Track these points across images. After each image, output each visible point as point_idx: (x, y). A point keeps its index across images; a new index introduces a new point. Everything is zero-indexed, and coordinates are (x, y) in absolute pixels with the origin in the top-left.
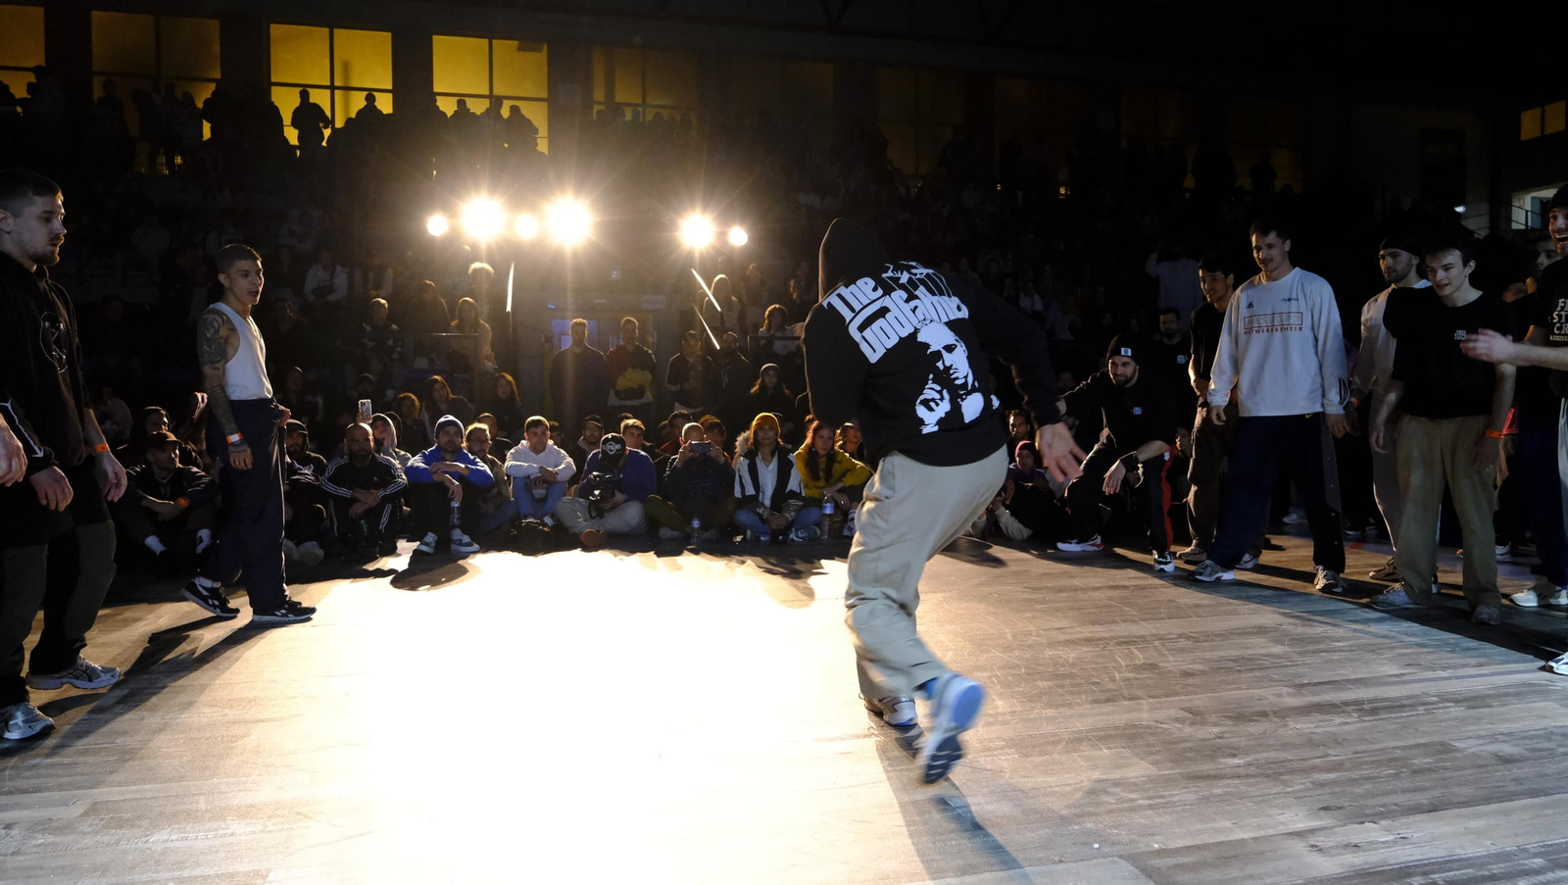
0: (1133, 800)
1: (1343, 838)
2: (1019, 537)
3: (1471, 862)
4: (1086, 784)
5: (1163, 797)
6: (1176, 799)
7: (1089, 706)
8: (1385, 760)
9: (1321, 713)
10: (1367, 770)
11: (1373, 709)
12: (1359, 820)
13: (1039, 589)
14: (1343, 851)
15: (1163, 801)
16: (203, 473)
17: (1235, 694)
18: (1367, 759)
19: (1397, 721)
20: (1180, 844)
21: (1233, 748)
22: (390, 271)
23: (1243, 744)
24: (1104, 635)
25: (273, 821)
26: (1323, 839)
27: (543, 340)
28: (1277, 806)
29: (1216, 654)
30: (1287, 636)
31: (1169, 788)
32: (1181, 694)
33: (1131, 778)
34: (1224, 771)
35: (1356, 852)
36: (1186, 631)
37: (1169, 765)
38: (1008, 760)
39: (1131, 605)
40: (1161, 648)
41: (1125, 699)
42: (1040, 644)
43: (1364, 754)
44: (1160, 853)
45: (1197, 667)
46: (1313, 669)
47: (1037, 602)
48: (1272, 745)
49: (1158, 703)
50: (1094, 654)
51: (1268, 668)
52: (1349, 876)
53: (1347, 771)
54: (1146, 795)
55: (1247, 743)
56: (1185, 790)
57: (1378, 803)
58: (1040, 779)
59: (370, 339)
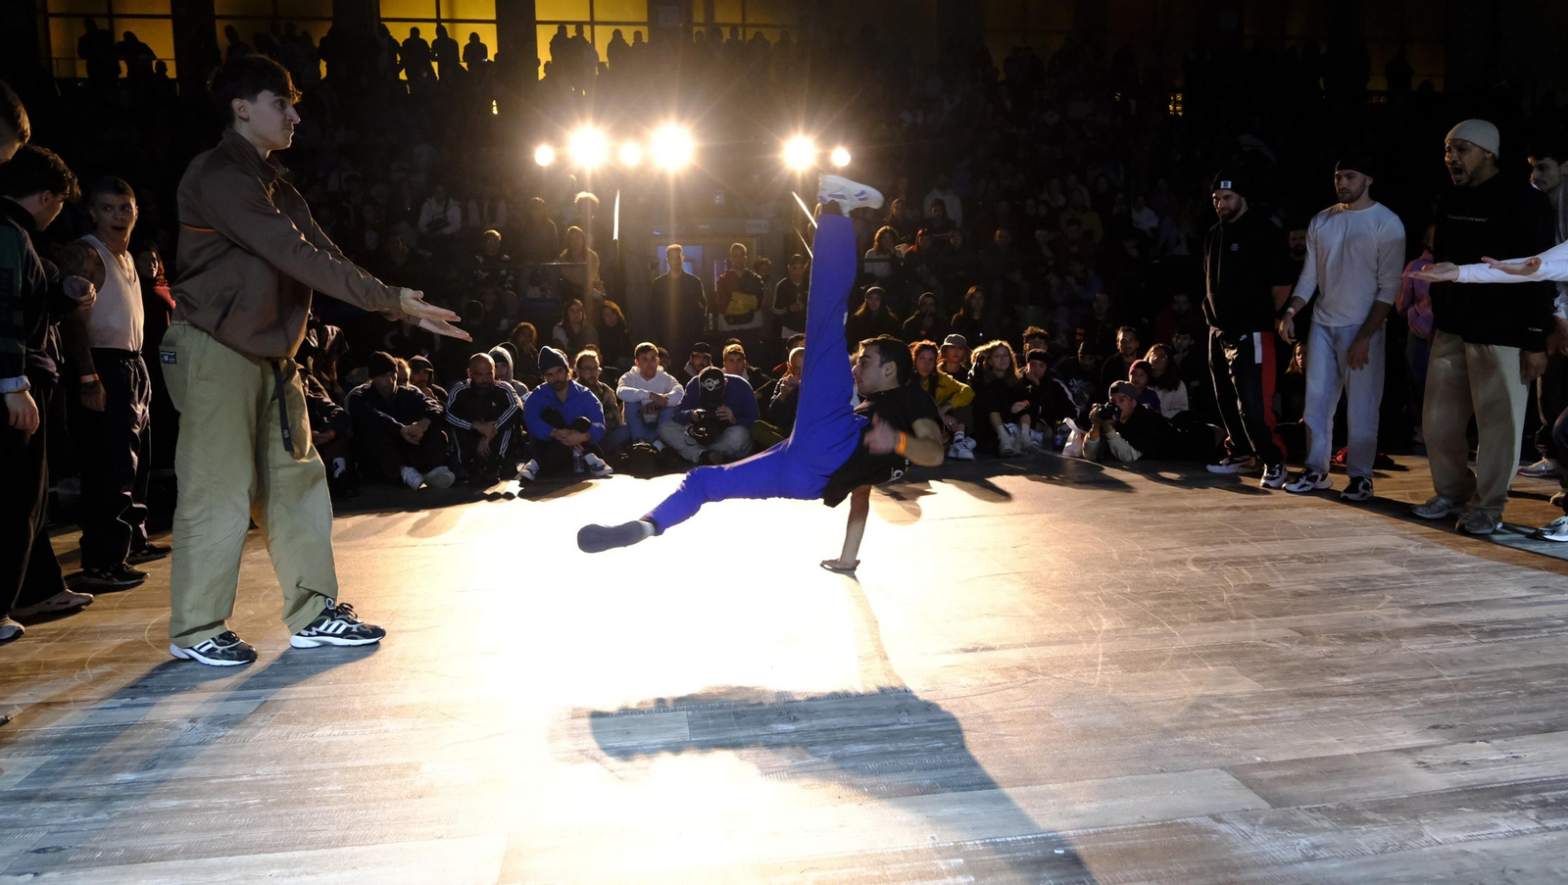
0: (1237, 715)
1: (1452, 756)
2: (1129, 458)
4: (1191, 700)
5: (1267, 713)
6: (1281, 715)
7: (1195, 625)
8: (1502, 681)
9: (1437, 634)
10: (1485, 690)
11: (1494, 632)
12: (1470, 739)
13: (1146, 510)
14: (1451, 769)
15: (1268, 716)
16: (334, 404)
18: (1483, 680)
19: (1519, 643)
20: (1282, 757)
21: (1344, 668)
22: (502, 204)
23: (1352, 663)
24: (1213, 555)
25: (421, 720)
26: (1431, 756)
27: (649, 266)
28: (1384, 724)
29: (1329, 576)
30: (1405, 557)
31: (1274, 705)
32: (1291, 614)
33: (1238, 694)
34: (1332, 689)
35: (1460, 770)
36: (1299, 552)
37: (1275, 682)
38: (1112, 675)
39: (1243, 526)
40: (1272, 569)
41: (1232, 618)
42: (1147, 564)
43: (1480, 676)
44: (1262, 766)
45: (1309, 588)
46: (1432, 590)
47: (1146, 523)
48: (1384, 665)
49: (1266, 622)
50: (1203, 573)
51: (1384, 589)
52: (1456, 792)
53: (1460, 691)
54: (1250, 711)
55: (1357, 662)
56: (1289, 707)
57: (1492, 722)
58: (1141, 695)
59: (483, 271)
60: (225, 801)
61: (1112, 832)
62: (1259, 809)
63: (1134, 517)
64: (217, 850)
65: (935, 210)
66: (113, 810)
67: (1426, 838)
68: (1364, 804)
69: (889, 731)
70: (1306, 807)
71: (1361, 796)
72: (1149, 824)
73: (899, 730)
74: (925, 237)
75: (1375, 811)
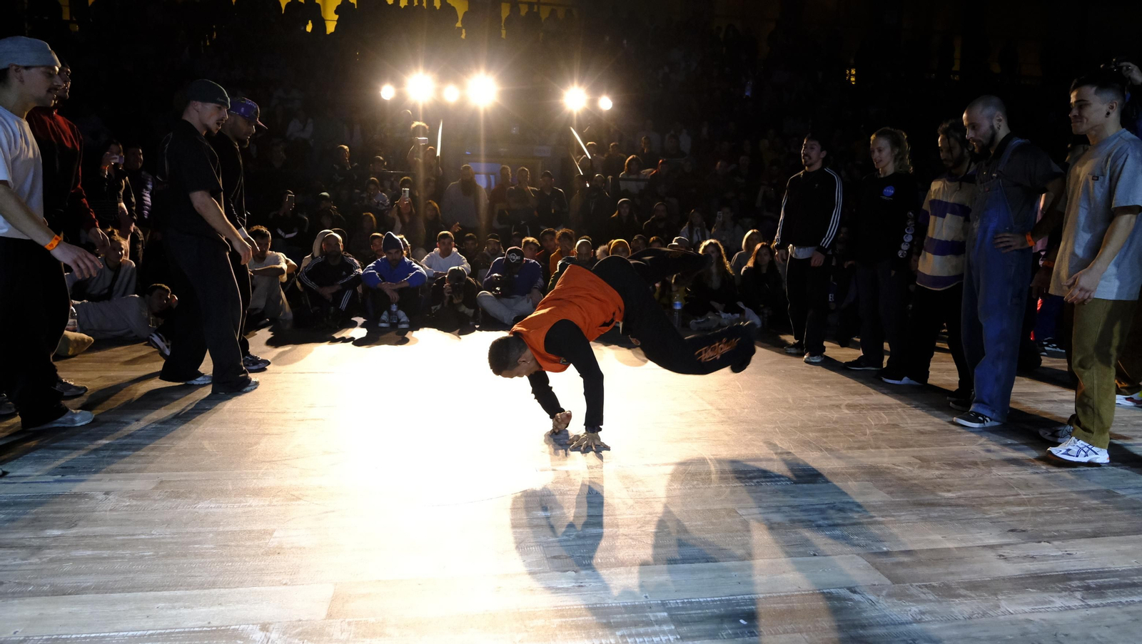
0: (871, 517)
1: (1023, 552)
3: (1118, 573)
4: (839, 505)
5: (893, 516)
6: (903, 518)
7: (844, 452)
8: (1062, 500)
9: (1018, 465)
10: (1050, 506)
12: (1037, 540)
14: (1023, 561)
15: (893, 519)
17: (955, 448)
18: (1049, 498)
20: (903, 548)
21: (949, 486)
23: (956, 483)
24: (863, 402)
25: (276, 499)
26: (1008, 551)
28: (977, 527)
29: (943, 420)
31: (898, 511)
32: (914, 446)
33: (872, 502)
34: (940, 501)
35: (1033, 562)
37: (899, 494)
40: (903, 414)
41: (872, 448)
42: (813, 407)
43: (1047, 495)
44: (888, 553)
45: (928, 428)
47: (813, 377)
48: (978, 485)
49: (898, 452)
50: (852, 415)
52: (1026, 577)
53: (1032, 505)
54: (882, 514)
55: (960, 482)
56: (909, 513)
57: (1054, 529)
58: (803, 500)
59: (339, 176)
60: (127, 552)
61: (776, 597)
62: (883, 585)
63: (805, 373)
64: (119, 588)
65: (672, 144)
66: (43, 556)
67: (1002, 609)
68: (958, 583)
70: (917, 584)
71: (957, 578)
72: (804, 592)
74: (665, 165)
75: (966, 589)
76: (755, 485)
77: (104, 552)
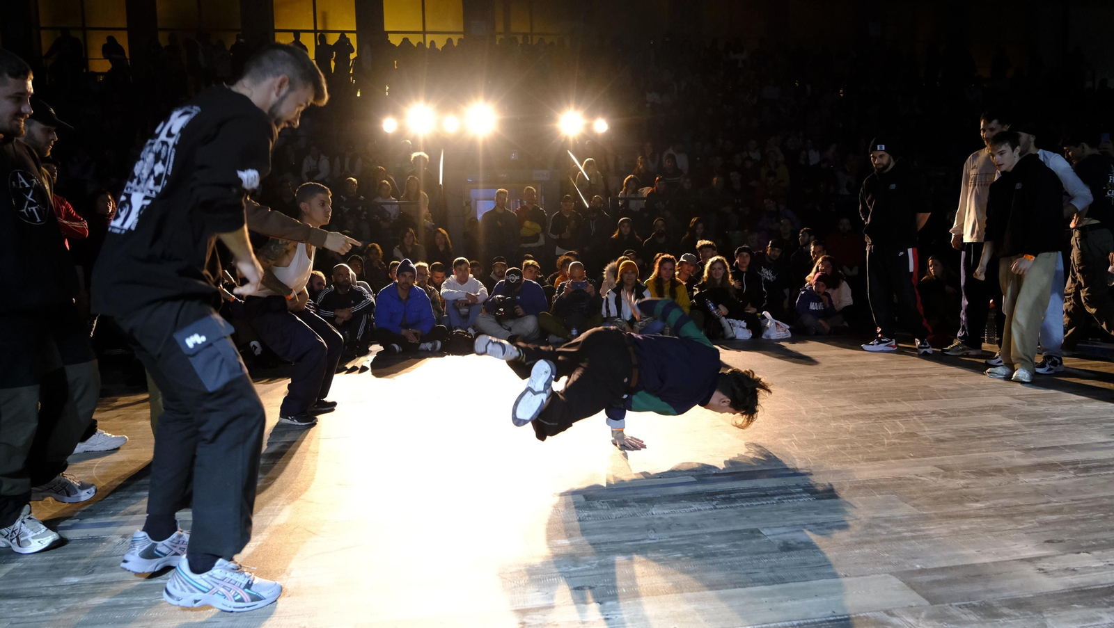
0: (899, 533)
1: (1063, 564)
4: (865, 520)
5: (922, 531)
6: (932, 532)
7: (865, 463)
8: (1095, 506)
9: (1045, 470)
10: (1082, 513)
11: (1086, 468)
12: (1077, 551)
13: (825, 377)
14: (1063, 574)
15: (923, 533)
17: (977, 455)
18: (1082, 505)
19: (1105, 477)
20: (936, 565)
21: (976, 495)
22: (359, 160)
23: (984, 492)
24: (875, 411)
26: (1048, 564)
27: (464, 204)
28: (1011, 539)
29: (961, 426)
30: (1016, 413)
31: (927, 524)
32: (935, 455)
33: (898, 516)
34: (970, 512)
35: (1075, 574)
36: (938, 409)
37: (926, 507)
39: (896, 390)
40: (919, 421)
41: (895, 459)
42: (827, 418)
43: (1079, 502)
44: (922, 571)
45: (947, 435)
46: (1039, 437)
47: (825, 388)
48: (1005, 494)
49: (917, 461)
50: (868, 425)
51: (1002, 436)
52: (1070, 592)
53: (1066, 514)
54: (909, 529)
55: (987, 492)
56: (939, 526)
57: (1091, 538)
58: (829, 516)
59: (345, 207)
60: (144, 599)
61: (810, 624)
62: (921, 606)
63: (815, 383)
65: (668, 162)
66: (61, 606)
68: (1000, 602)
69: (640, 544)
70: (956, 604)
71: (997, 596)
72: (838, 618)
73: (648, 544)
74: (661, 182)
75: (1009, 607)
76: (777, 503)
77: (122, 599)
